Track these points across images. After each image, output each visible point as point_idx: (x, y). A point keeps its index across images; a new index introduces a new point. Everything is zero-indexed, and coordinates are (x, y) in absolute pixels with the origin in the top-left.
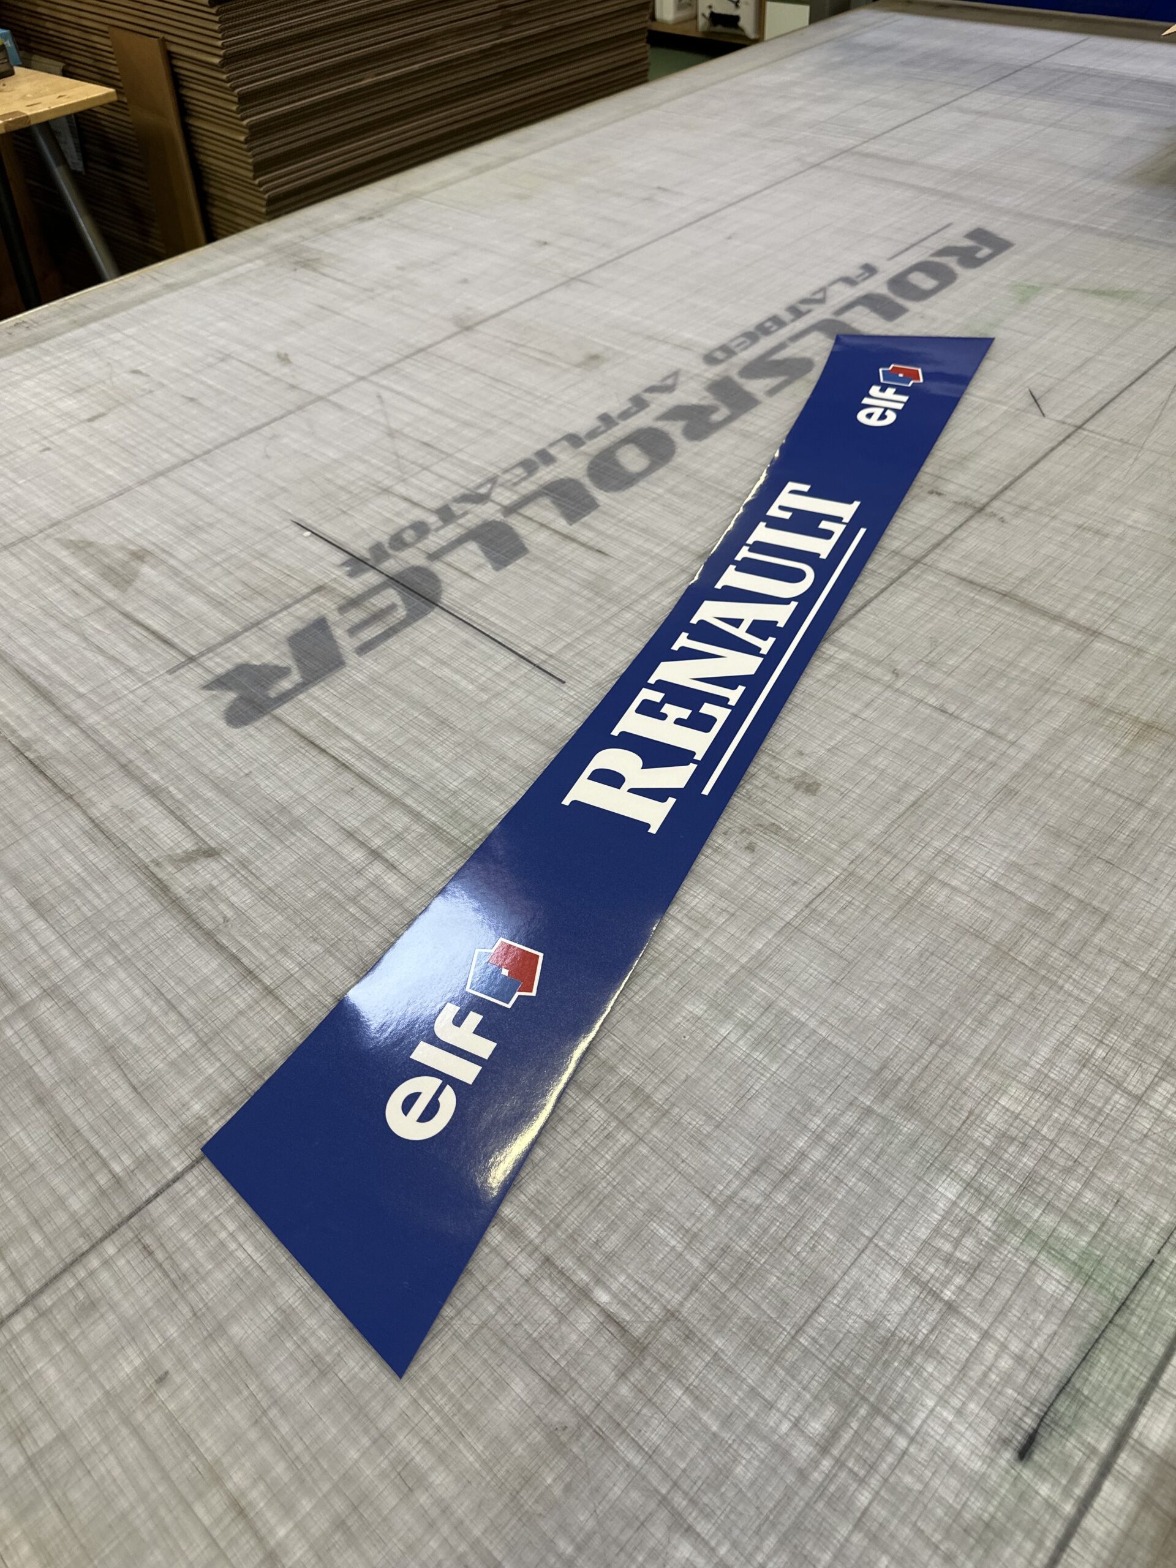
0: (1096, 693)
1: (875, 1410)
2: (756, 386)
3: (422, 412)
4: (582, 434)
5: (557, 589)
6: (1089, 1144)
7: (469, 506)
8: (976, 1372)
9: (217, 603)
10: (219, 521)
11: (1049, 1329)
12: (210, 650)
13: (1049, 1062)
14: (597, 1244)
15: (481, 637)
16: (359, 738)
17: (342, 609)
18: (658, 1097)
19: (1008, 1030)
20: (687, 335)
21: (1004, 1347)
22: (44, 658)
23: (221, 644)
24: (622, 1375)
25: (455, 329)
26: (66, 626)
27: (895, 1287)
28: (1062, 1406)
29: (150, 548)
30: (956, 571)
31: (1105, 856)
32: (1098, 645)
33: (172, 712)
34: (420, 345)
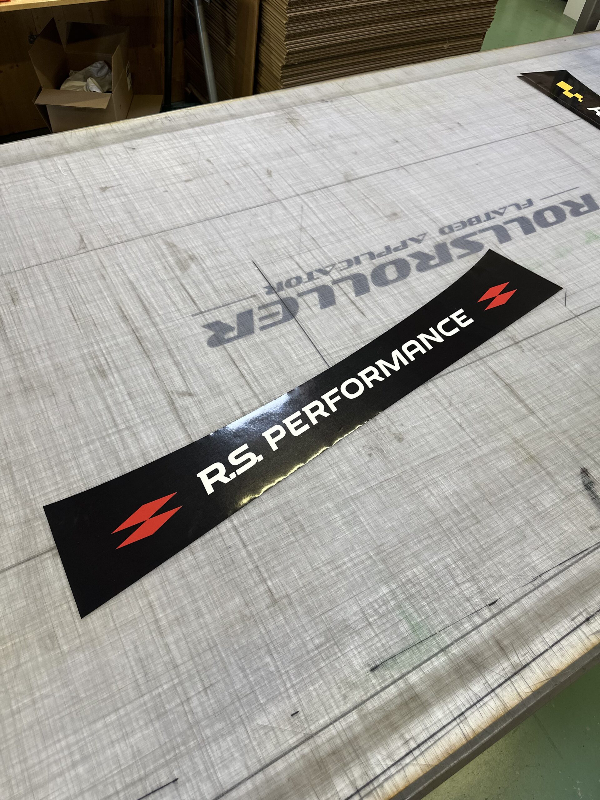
0: (520, 438)
1: (336, 643)
2: (455, 252)
3: (317, 221)
4: (376, 254)
5: (341, 325)
6: (435, 593)
7: (320, 275)
8: (370, 644)
9: (216, 291)
10: (225, 251)
11: (396, 640)
12: (208, 311)
13: (435, 563)
14: (273, 567)
15: (306, 337)
16: (250, 365)
17: (260, 308)
18: (307, 530)
19: (427, 547)
20: (437, 215)
21: (380, 640)
22: (149, 294)
23: (213, 309)
24: (268, 608)
25: (343, 180)
26: (159, 282)
27: (356, 612)
28: (389, 662)
29: (197, 256)
30: (494, 368)
31: (490, 501)
32: (531, 418)
33: (190, 333)
34: (327, 184)
